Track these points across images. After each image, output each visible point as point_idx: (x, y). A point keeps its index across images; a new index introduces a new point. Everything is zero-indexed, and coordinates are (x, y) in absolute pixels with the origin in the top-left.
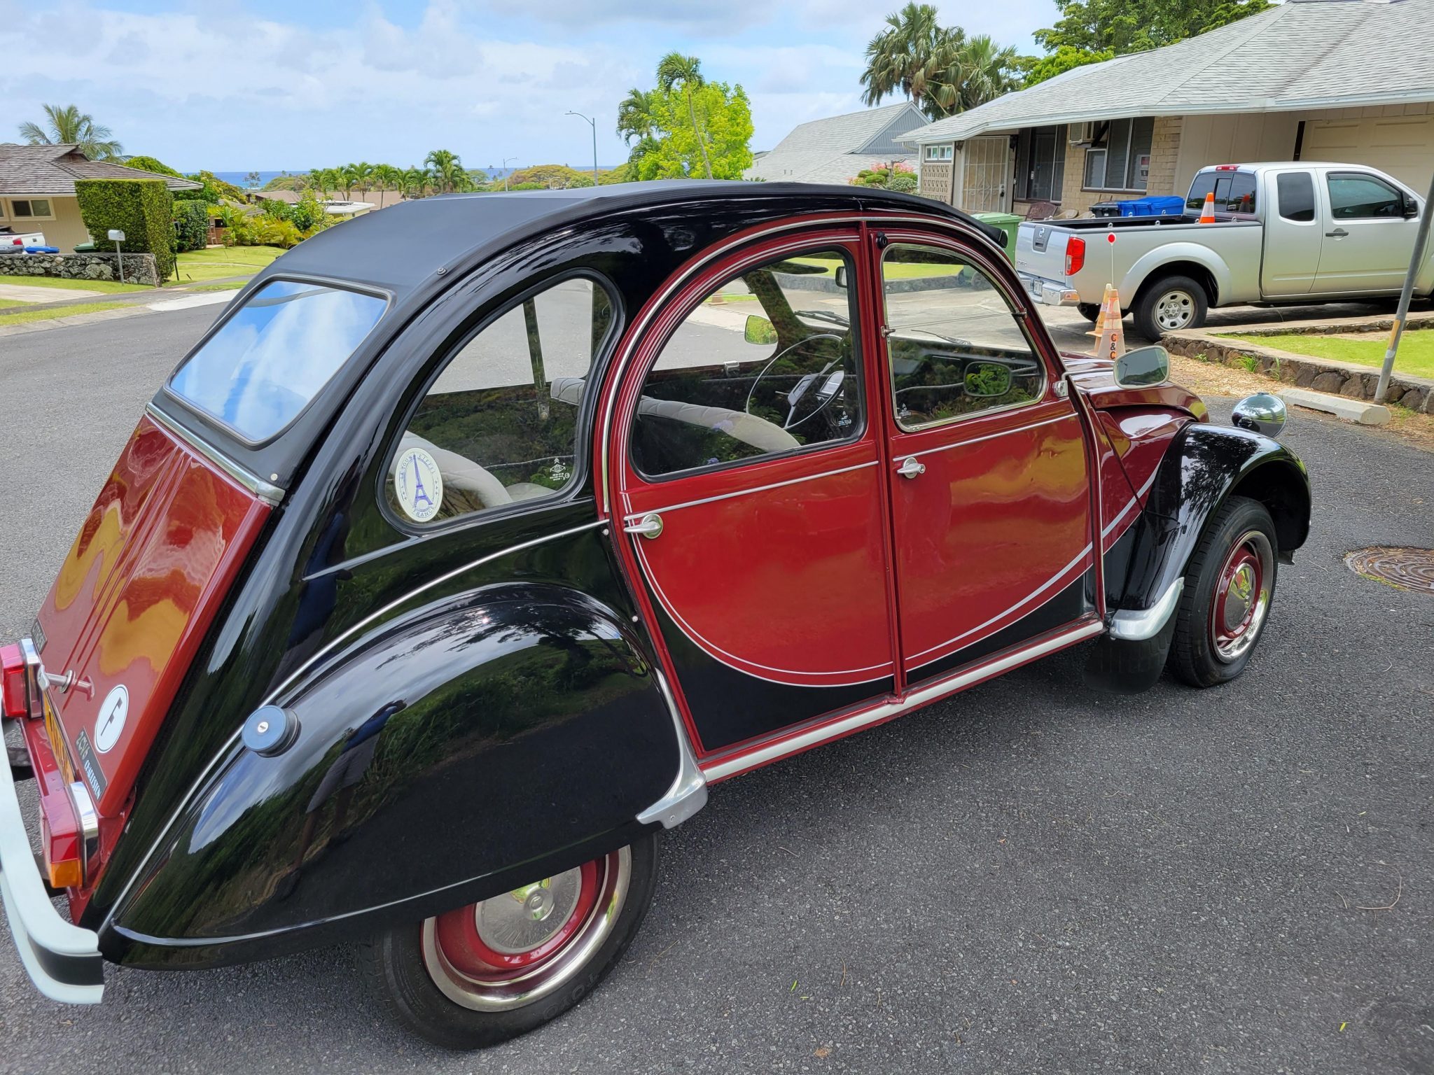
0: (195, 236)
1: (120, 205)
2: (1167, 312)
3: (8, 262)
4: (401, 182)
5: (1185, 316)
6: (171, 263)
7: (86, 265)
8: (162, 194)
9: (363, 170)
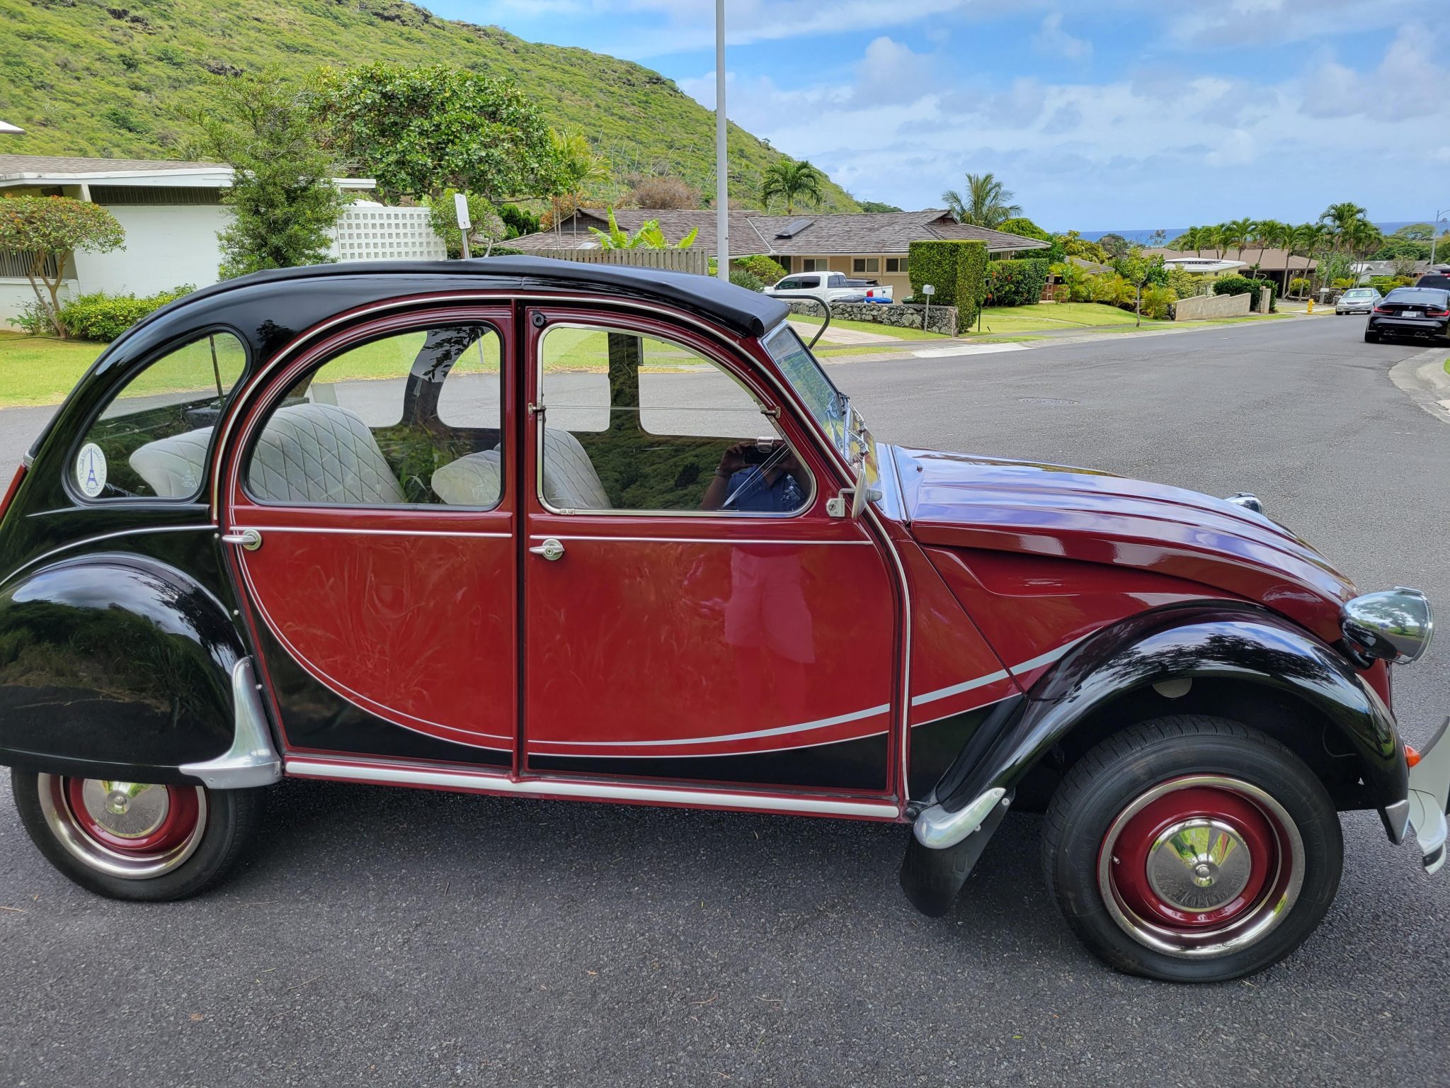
0: (1029, 292)
1: (940, 263)
3: (849, 309)
4: (1288, 240)
6: (974, 316)
7: (903, 314)
8: (979, 253)
9: (1243, 228)
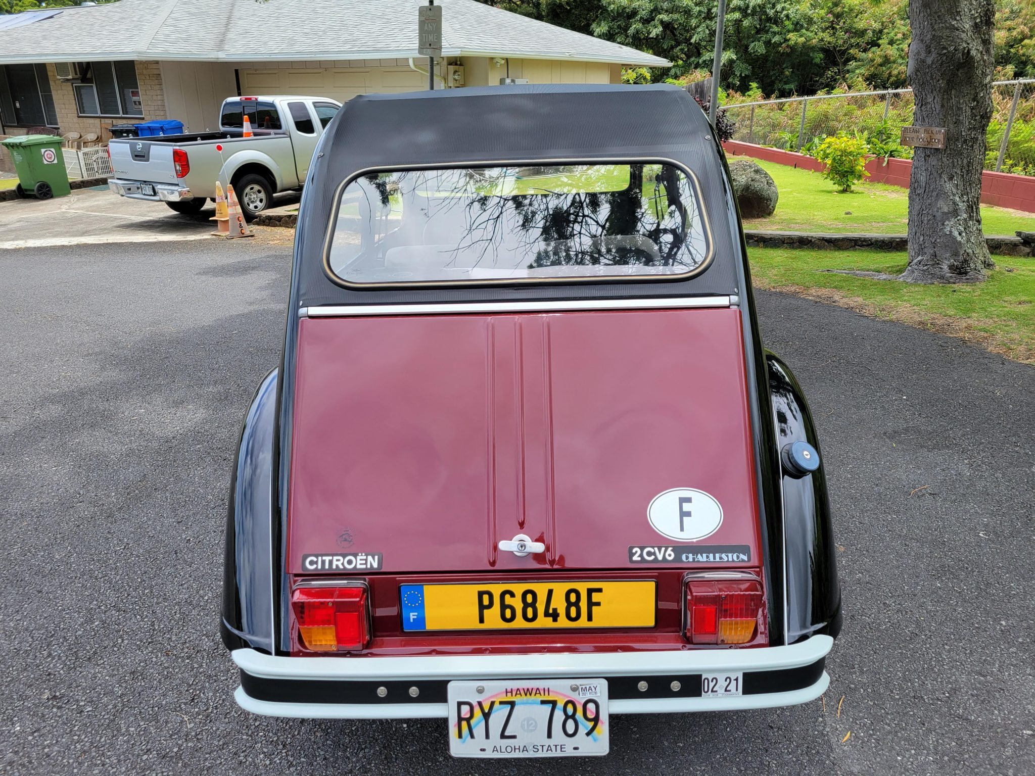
2: (250, 199)
5: (261, 201)
